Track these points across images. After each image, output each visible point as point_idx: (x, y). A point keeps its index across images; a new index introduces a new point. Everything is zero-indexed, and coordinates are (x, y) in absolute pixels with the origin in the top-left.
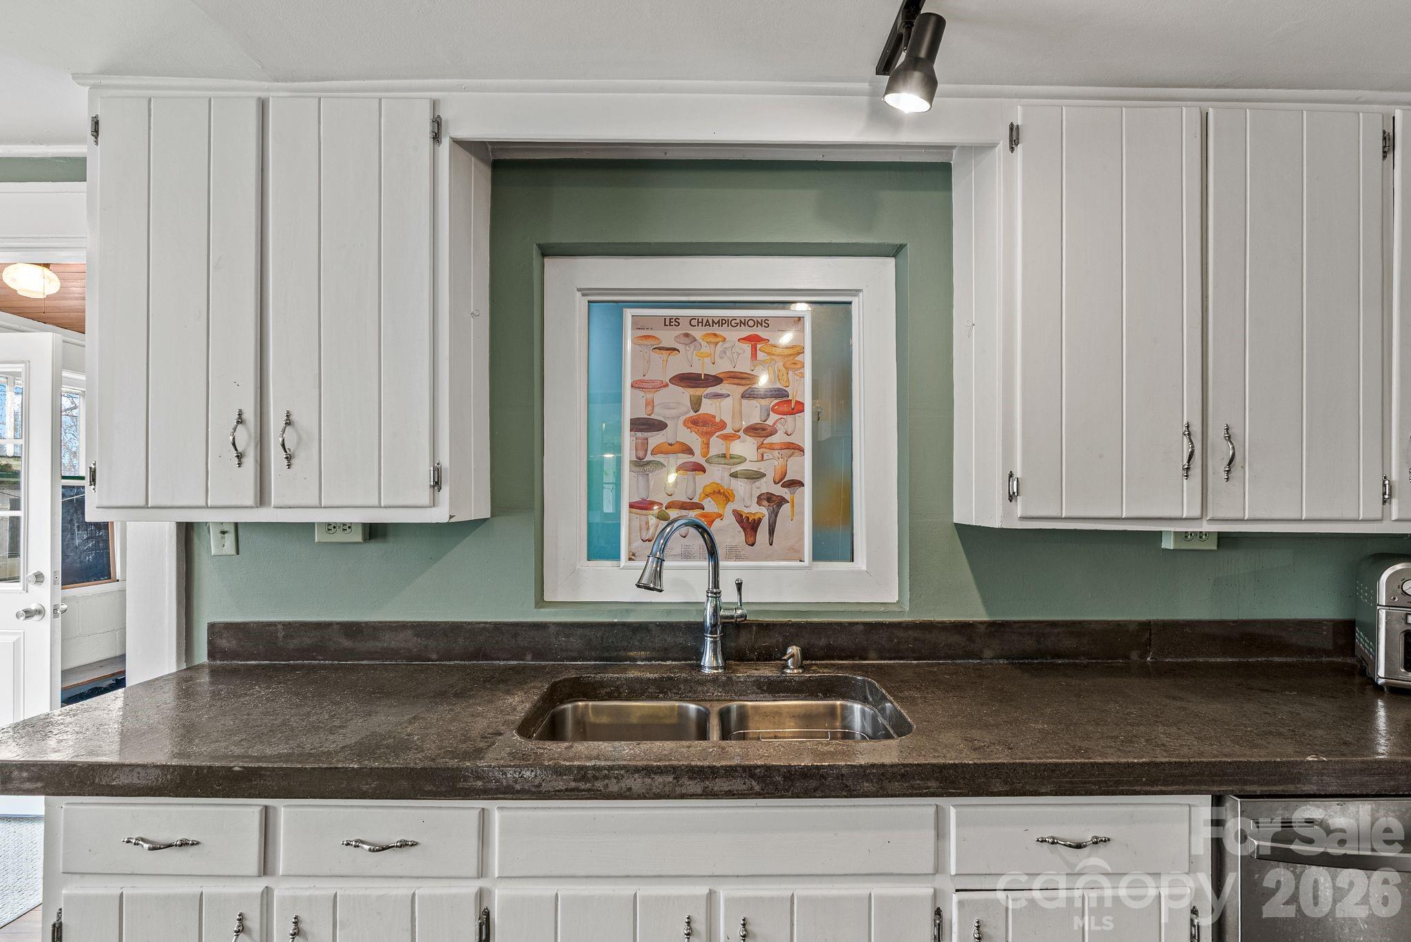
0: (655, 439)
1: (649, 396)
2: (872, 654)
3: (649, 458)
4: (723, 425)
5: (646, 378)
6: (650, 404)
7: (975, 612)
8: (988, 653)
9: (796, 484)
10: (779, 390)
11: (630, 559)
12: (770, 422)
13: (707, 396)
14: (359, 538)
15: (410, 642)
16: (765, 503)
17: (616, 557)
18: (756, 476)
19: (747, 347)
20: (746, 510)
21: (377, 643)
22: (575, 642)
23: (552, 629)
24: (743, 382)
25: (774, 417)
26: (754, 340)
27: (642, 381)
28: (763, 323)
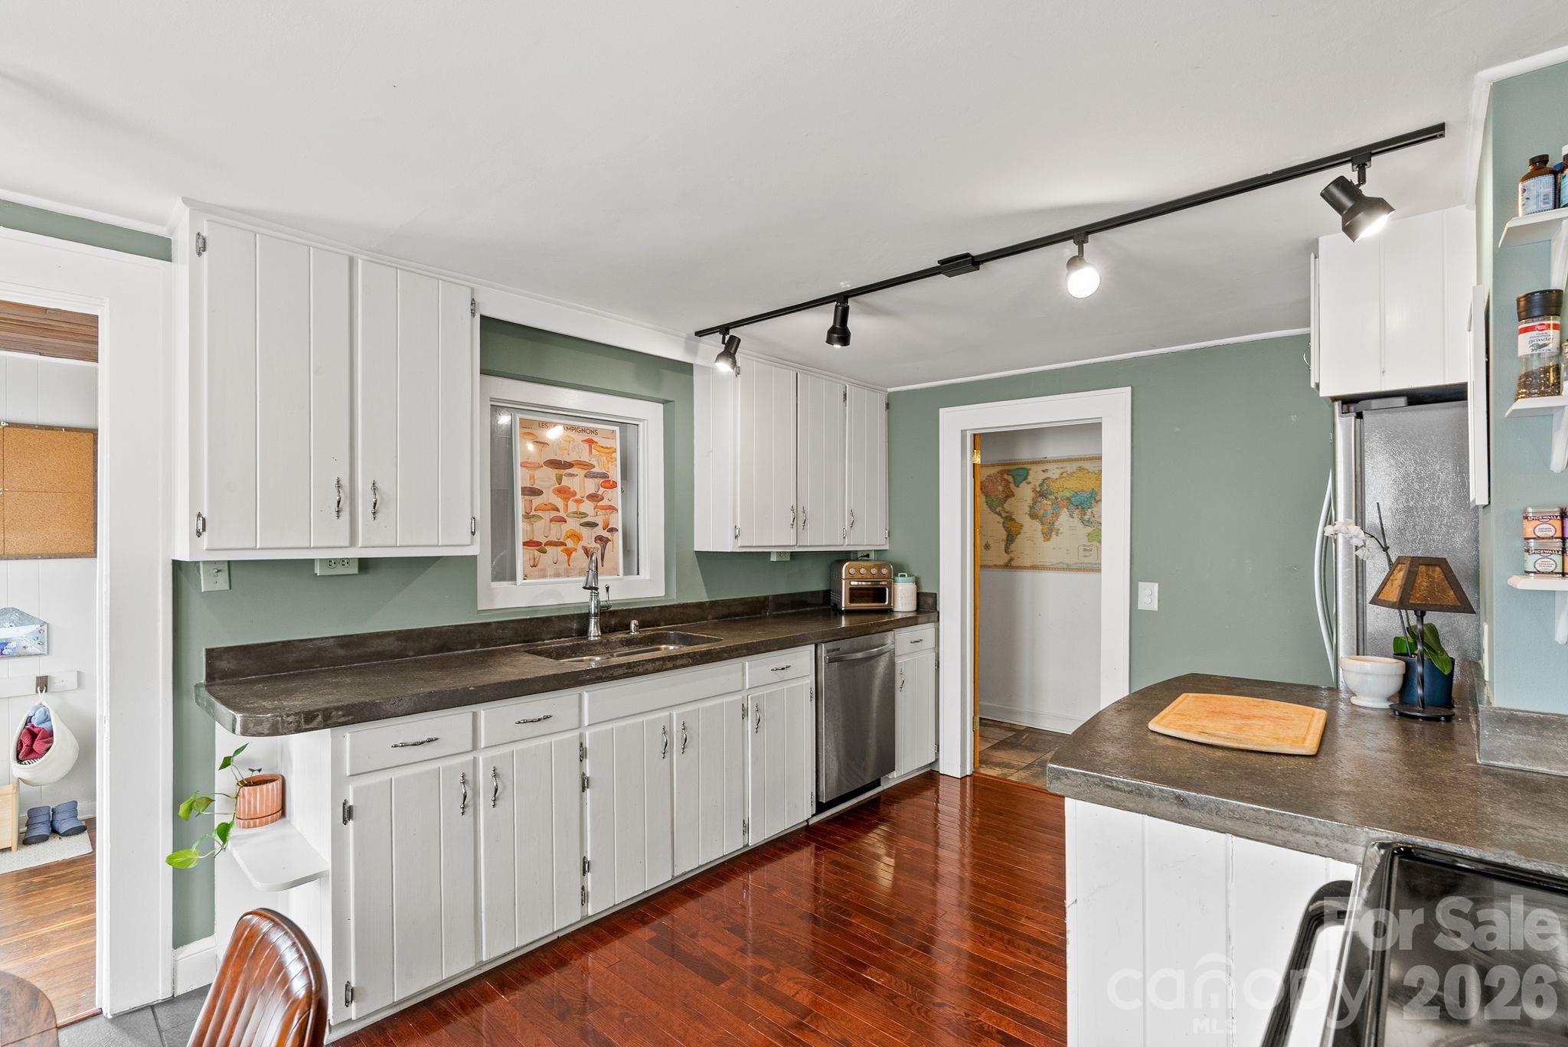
0: (537, 501)
1: (531, 472)
2: (662, 623)
3: (533, 513)
4: (574, 494)
5: (529, 461)
6: (532, 477)
7: (702, 597)
8: (710, 617)
9: (613, 530)
10: (604, 473)
11: (524, 579)
12: (600, 493)
13: (566, 475)
14: (355, 571)
15: (393, 645)
16: (599, 541)
17: (513, 578)
18: (593, 525)
19: (587, 446)
20: (589, 546)
21: (366, 649)
22: (509, 633)
23: (493, 626)
24: (585, 467)
25: (602, 490)
26: (590, 442)
27: (527, 462)
28: (594, 431)
